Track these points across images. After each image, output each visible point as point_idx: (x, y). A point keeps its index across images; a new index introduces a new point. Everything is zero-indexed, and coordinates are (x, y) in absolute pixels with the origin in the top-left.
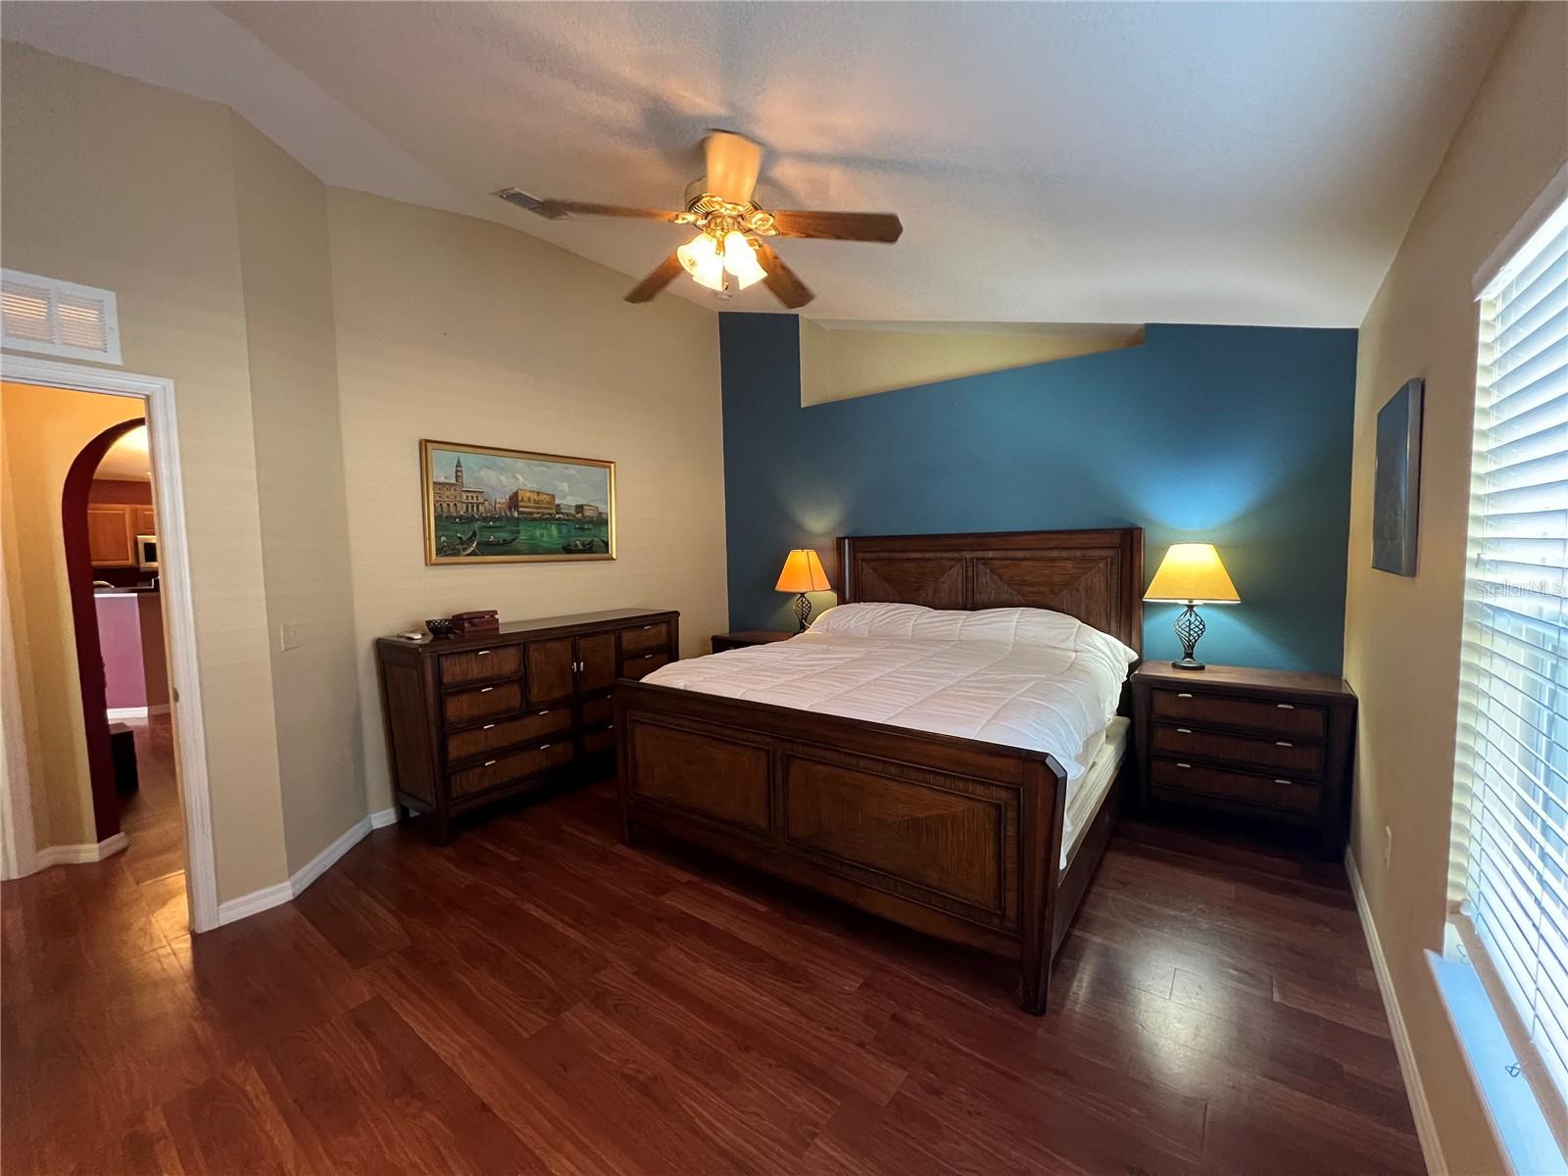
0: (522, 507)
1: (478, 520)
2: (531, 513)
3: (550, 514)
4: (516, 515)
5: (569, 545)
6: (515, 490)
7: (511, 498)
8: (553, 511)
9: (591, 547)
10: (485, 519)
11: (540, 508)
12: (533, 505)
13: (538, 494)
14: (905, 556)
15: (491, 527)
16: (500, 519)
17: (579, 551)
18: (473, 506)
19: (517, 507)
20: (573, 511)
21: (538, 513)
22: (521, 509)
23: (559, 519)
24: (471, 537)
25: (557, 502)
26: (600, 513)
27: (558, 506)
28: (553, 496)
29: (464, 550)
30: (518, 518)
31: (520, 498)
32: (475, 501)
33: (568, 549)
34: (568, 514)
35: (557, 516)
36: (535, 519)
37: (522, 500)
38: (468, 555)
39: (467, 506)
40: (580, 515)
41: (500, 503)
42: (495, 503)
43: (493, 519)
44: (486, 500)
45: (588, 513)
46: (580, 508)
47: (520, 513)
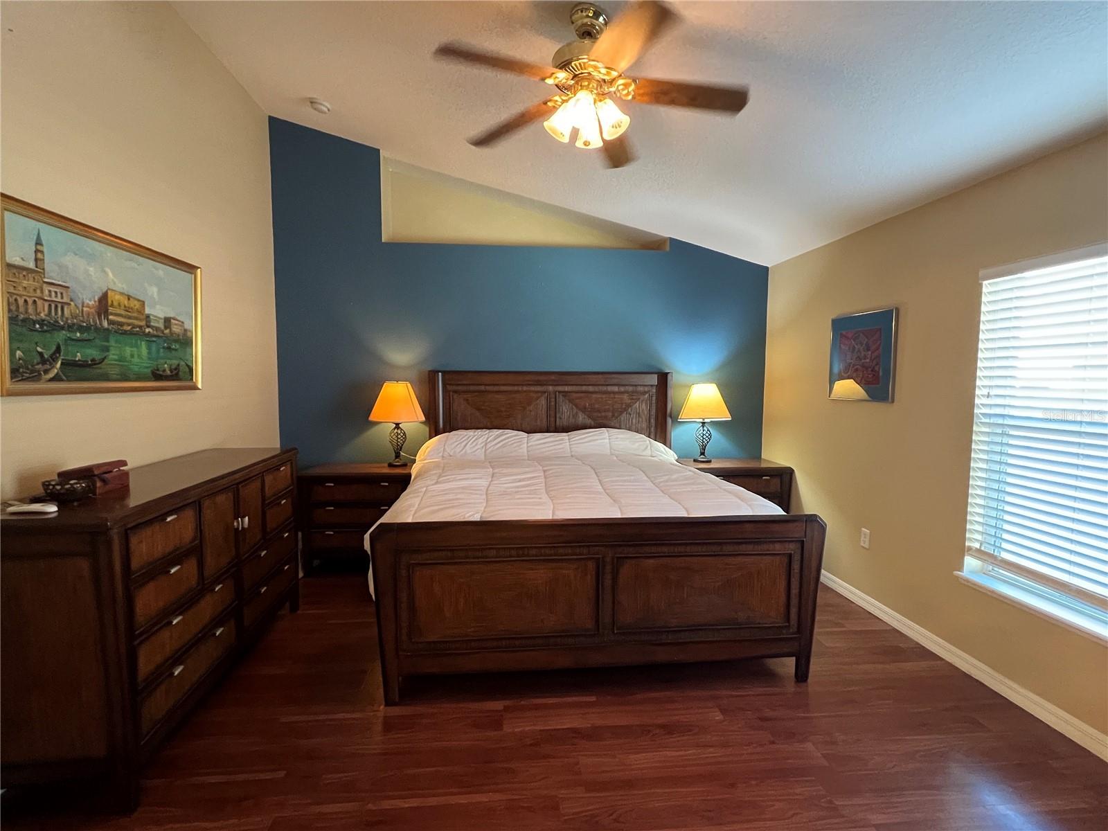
0: (112, 314)
1: (62, 328)
2: (121, 324)
3: (140, 327)
4: (105, 324)
5: (158, 370)
6: (104, 290)
7: (100, 300)
8: (143, 323)
9: (177, 374)
10: (70, 328)
11: (130, 318)
12: (123, 313)
13: (129, 297)
14: (496, 388)
15: (78, 340)
16: (87, 329)
17: (167, 378)
18: (56, 307)
19: (106, 313)
20: (161, 325)
21: (129, 325)
22: (111, 317)
23: (149, 334)
24: (54, 353)
25: (147, 311)
26: (185, 330)
27: (148, 317)
28: (143, 303)
29: (46, 372)
30: (108, 329)
31: (110, 302)
32: (59, 299)
33: (157, 376)
34: (157, 329)
35: (147, 330)
36: (125, 333)
37: (112, 305)
38: (51, 380)
39: (50, 306)
40: (167, 331)
41: (88, 306)
42: (83, 306)
43: (81, 329)
44: (72, 300)
45: (176, 329)
46: (167, 321)
47: (111, 322)
